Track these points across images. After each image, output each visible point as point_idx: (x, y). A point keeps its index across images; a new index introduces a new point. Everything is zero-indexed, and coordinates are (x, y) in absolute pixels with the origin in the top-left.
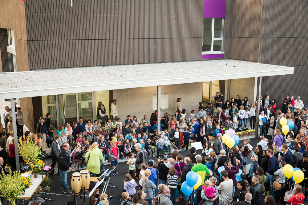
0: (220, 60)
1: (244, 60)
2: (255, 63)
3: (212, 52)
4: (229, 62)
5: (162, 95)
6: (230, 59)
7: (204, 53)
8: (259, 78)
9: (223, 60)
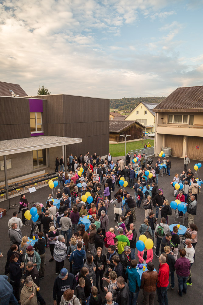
0: (42, 137)
1: (56, 136)
2: (61, 137)
3: (37, 132)
4: (47, 137)
5: (7, 160)
6: (48, 135)
7: (32, 133)
8: (64, 146)
9: (43, 137)
